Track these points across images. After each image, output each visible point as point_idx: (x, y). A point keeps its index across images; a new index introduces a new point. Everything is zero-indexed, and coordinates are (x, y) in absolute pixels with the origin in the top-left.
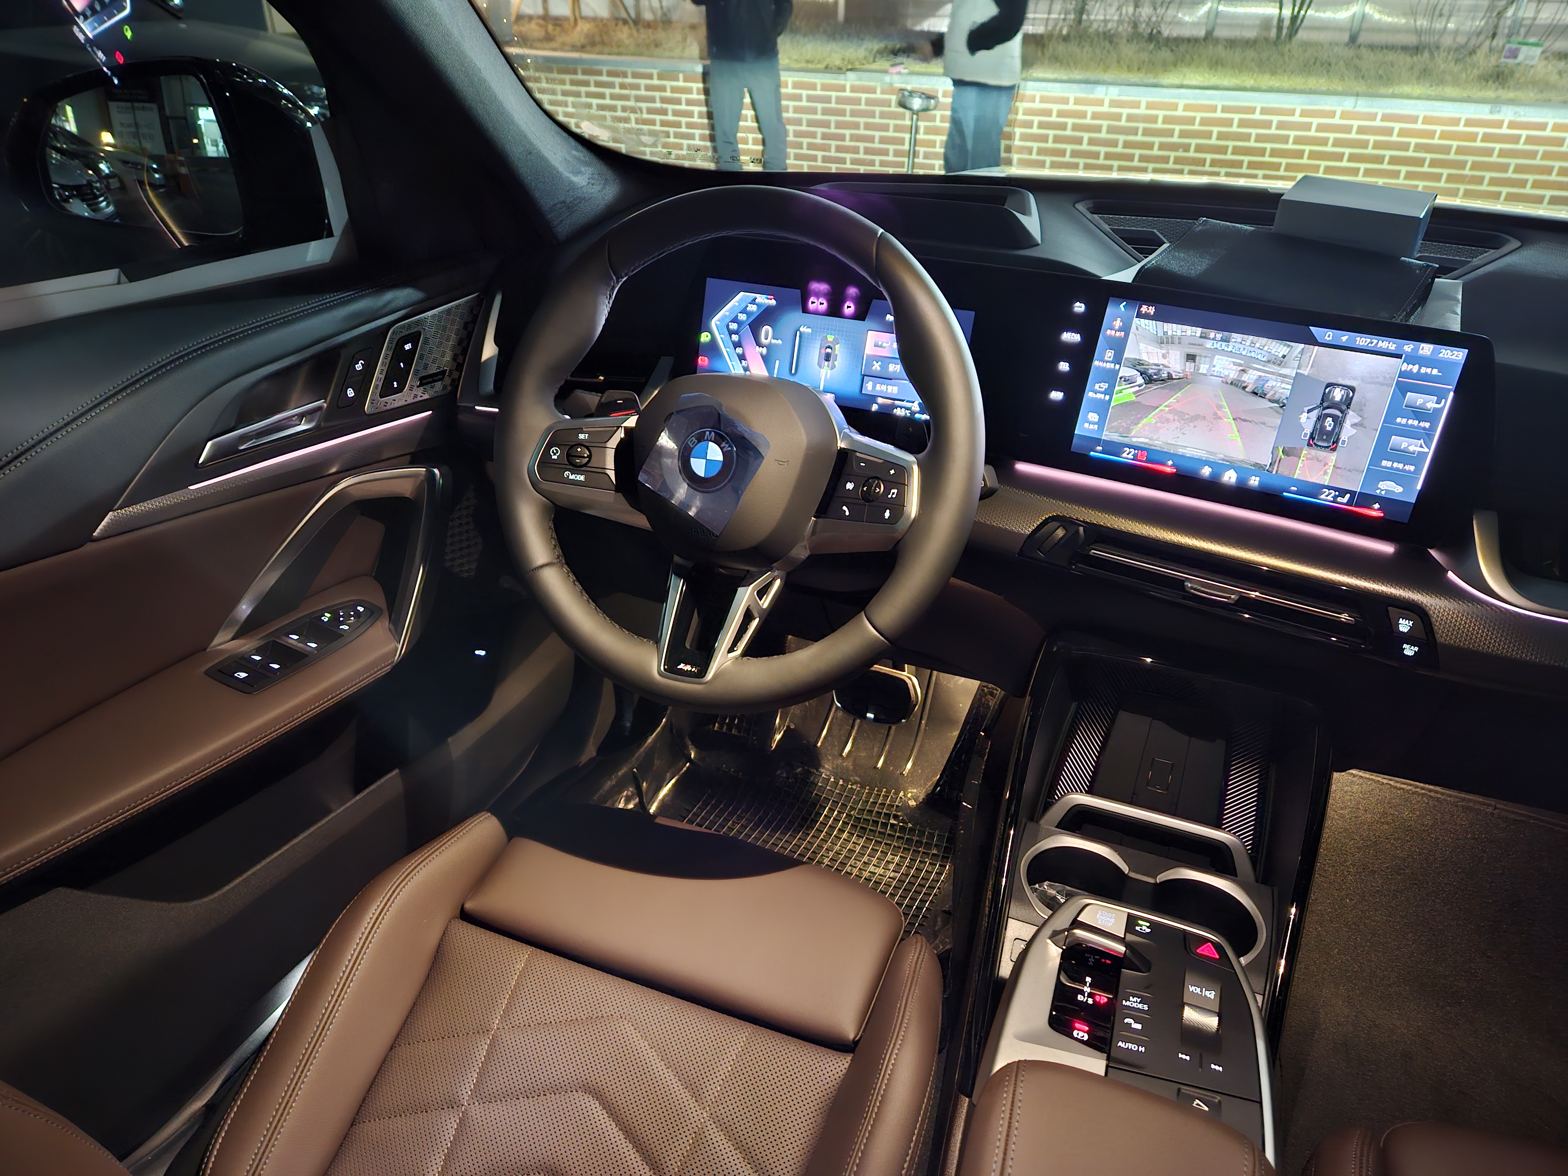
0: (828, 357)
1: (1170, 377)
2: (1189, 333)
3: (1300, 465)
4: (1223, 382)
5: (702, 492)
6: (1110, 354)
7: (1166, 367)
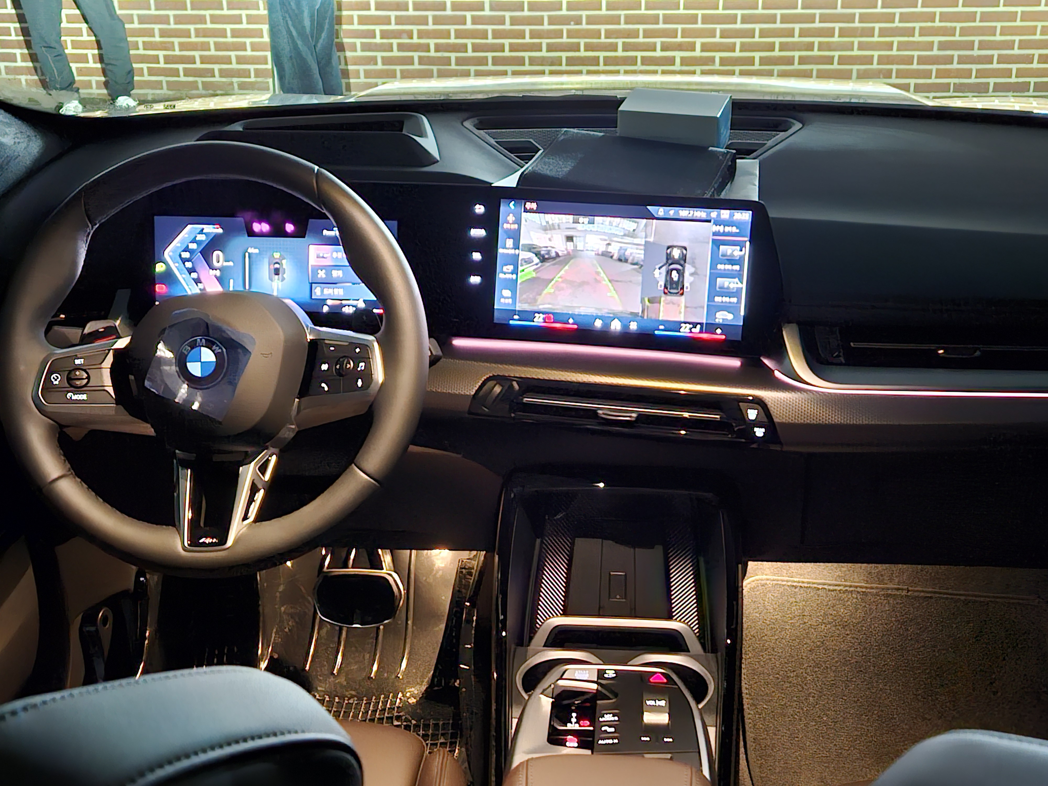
0: (277, 272)
1: (558, 255)
2: (564, 221)
3: (662, 309)
4: (595, 254)
5: (201, 389)
6: (510, 243)
7: (553, 248)
